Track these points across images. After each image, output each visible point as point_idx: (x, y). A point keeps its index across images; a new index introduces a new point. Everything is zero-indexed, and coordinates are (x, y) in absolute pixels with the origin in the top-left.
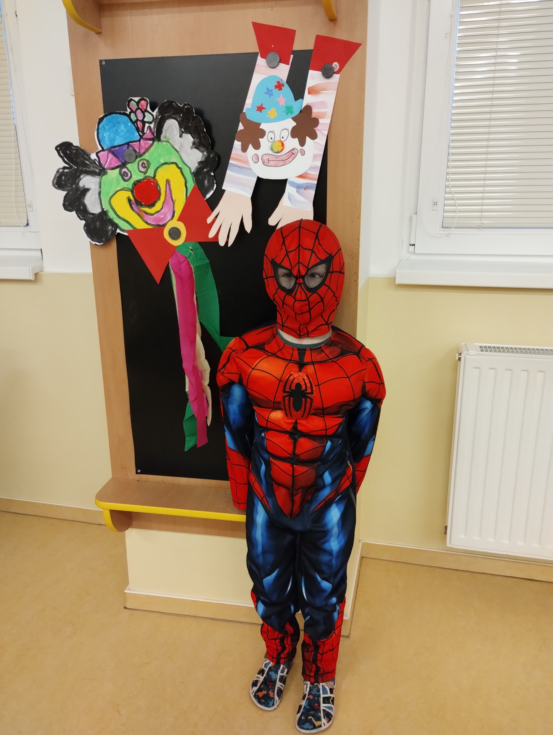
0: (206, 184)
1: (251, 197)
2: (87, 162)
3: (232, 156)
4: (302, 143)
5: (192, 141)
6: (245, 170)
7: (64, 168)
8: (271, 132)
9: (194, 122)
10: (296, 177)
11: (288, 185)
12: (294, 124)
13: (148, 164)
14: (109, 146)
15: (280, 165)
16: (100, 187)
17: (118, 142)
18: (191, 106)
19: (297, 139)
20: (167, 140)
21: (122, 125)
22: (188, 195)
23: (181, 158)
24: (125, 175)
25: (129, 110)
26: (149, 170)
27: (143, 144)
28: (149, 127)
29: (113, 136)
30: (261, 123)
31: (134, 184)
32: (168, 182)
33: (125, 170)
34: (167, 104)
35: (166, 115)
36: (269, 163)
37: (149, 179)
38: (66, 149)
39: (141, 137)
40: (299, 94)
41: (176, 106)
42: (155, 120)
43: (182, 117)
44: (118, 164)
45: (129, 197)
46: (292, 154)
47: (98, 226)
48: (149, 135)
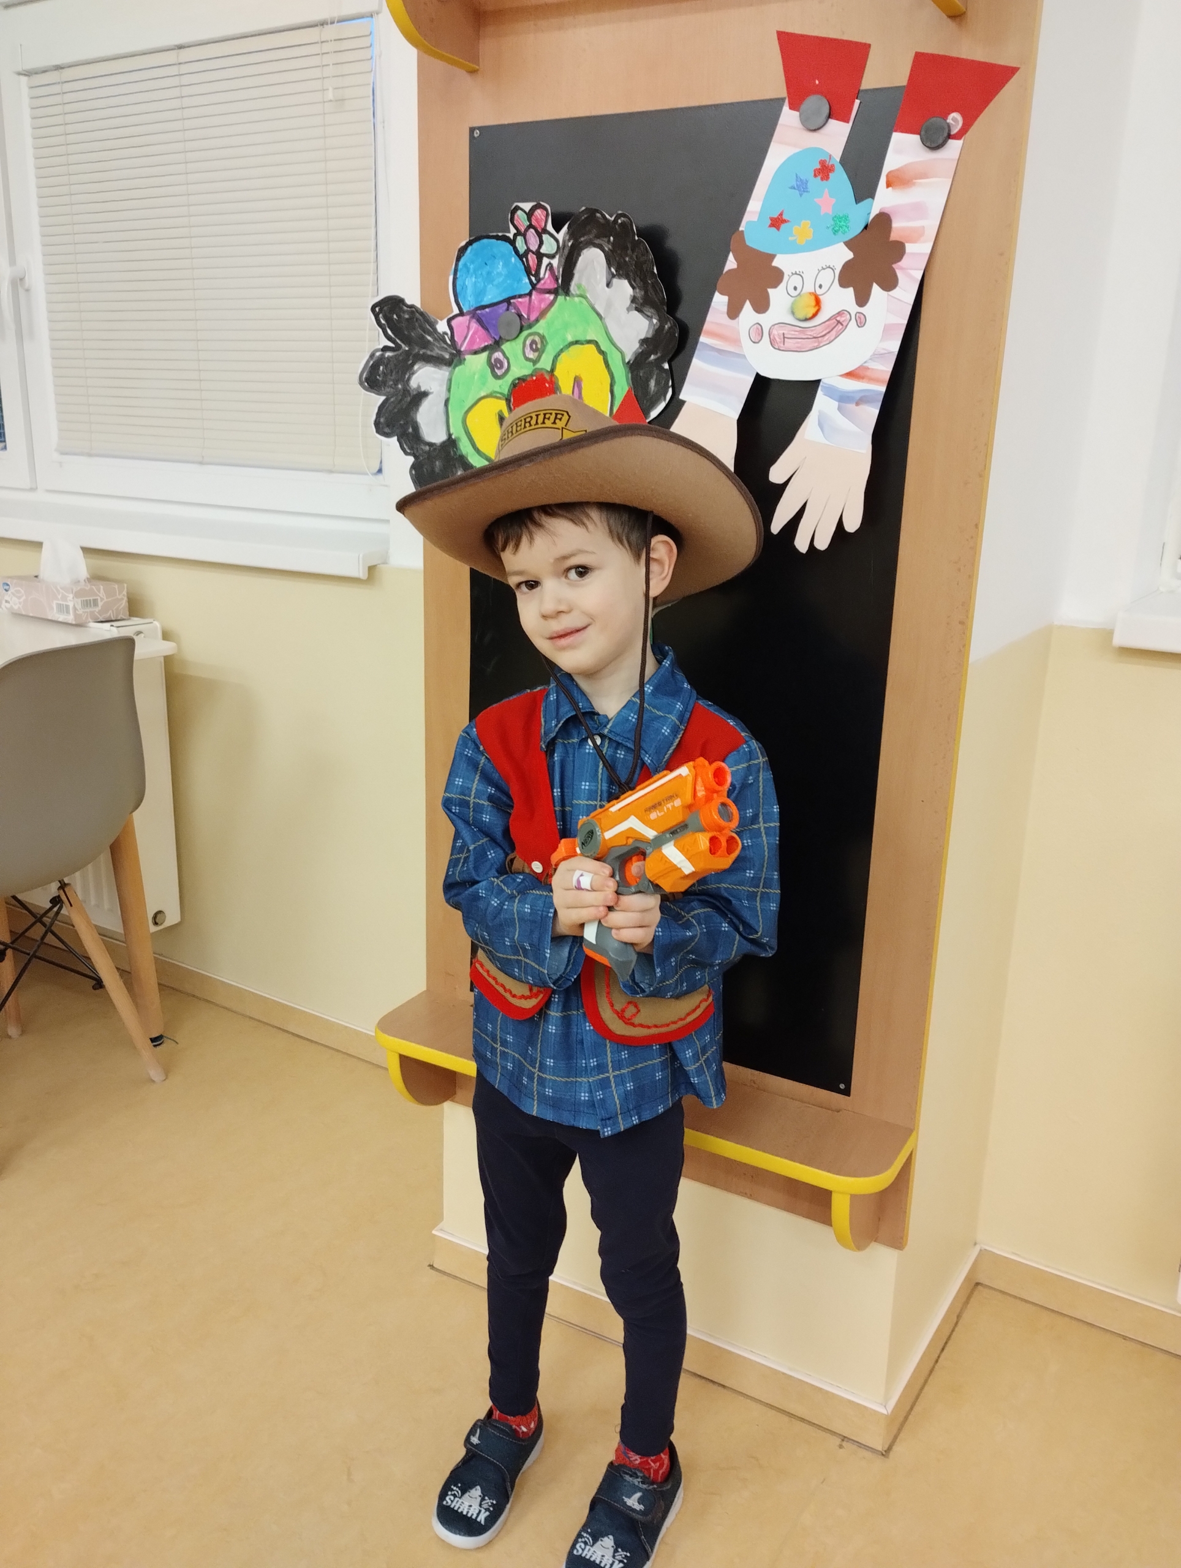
0: (653, 388)
1: (737, 417)
2: (429, 338)
3: (706, 326)
4: (862, 299)
5: (631, 296)
6: (731, 358)
7: (385, 349)
8: (796, 274)
9: (636, 254)
10: (842, 376)
11: (820, 394)
12: (849, 255)
13: (542, 342)
14: (472, 306)
15: (807, 349)
16: (449, 390)
17: (490, 297)
18: (630, 219)
19: (851, 290)
20: (582, 293)
21: (499, 262)
22: (615, 410)
23: (606, 332)
24: (499, 365)
25: (513, 231)
26: (544, 356)
27: (536, 302)
28: (550, 264)
29: (483, 284)
30: (774, 253)
31: (512, 385)
32: (578, 382)
33: (498, 355)
34: (585, 216)
35: (582, 239)
36: (784, 344)
37: (542, 375)
38: (392, 311)
39: (534, 286)
40: (864, 189)
41: (602, 221)
42: (561, 251)
43: (613, 244)
44: (486, 344)
45: (501, 411)
46: (837, 322)
47: (437, 470)
48: (549, 281)
